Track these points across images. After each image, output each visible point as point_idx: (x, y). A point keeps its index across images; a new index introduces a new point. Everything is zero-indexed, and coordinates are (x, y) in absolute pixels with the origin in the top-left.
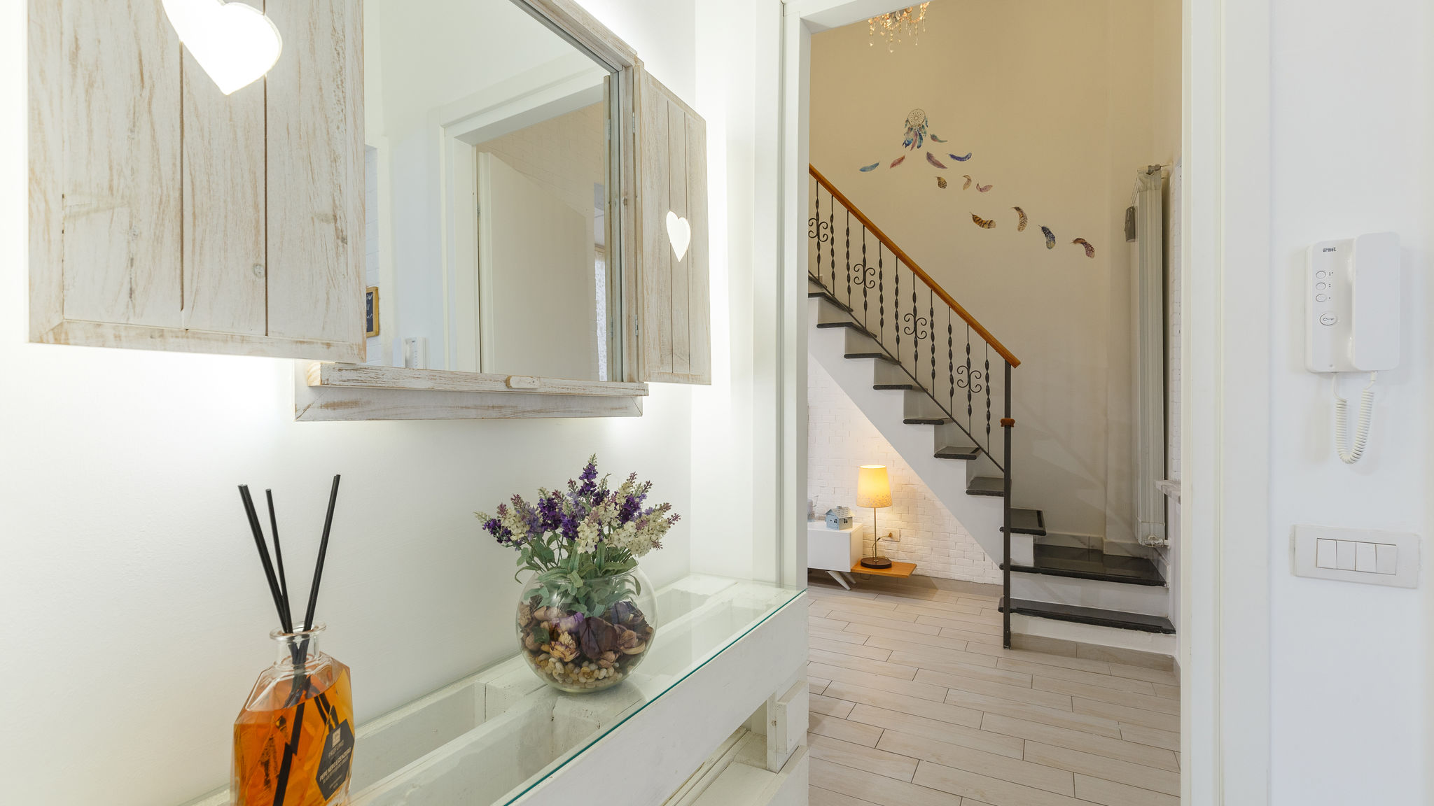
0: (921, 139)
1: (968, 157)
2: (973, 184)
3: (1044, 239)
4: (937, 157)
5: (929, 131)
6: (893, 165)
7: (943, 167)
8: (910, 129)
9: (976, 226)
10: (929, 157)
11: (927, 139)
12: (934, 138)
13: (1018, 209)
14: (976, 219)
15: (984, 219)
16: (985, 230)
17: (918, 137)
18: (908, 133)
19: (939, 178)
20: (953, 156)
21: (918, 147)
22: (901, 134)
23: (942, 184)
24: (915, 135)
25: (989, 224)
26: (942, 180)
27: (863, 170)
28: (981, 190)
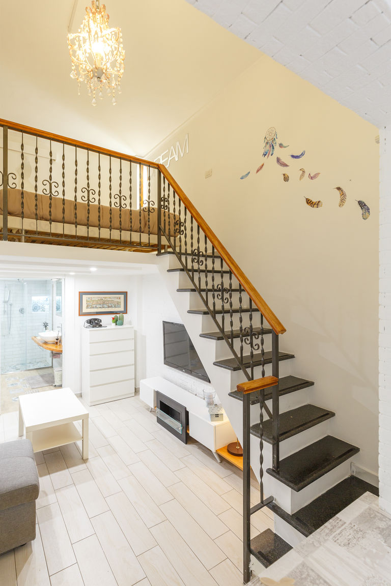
0: (273, 148)
1: (302, 154)
2: (306, 175)
3: (360, 211)
4: (283, 160)
5: (278, 141)
6: (258, 171)
7: (286, 165)
8: (267, 143)
9: (308, 206)
10: (278, 160)
11: (277, 147)
12: (281, 146)
13: (339, 189)
14: (309, 202)
15: (314, 200)
16: (315, 209)
17: (272, 147)
18: (265, 146)
19: (284, 175)
20: (293, 156)
21: (271, 155)
22: (261, 147)
23: (286, 179)
24: (271, 145)
25: (318, 204)
26: (286, 176)
27: (242, 178)
28: (312, 178)
